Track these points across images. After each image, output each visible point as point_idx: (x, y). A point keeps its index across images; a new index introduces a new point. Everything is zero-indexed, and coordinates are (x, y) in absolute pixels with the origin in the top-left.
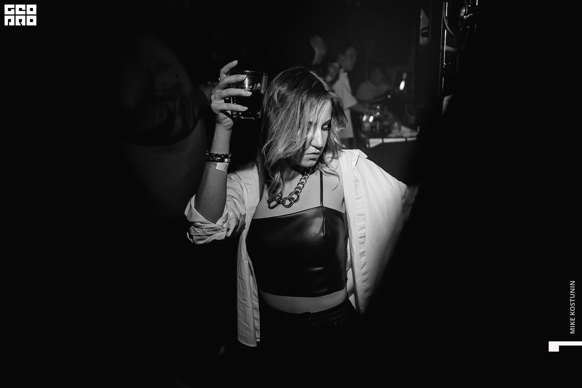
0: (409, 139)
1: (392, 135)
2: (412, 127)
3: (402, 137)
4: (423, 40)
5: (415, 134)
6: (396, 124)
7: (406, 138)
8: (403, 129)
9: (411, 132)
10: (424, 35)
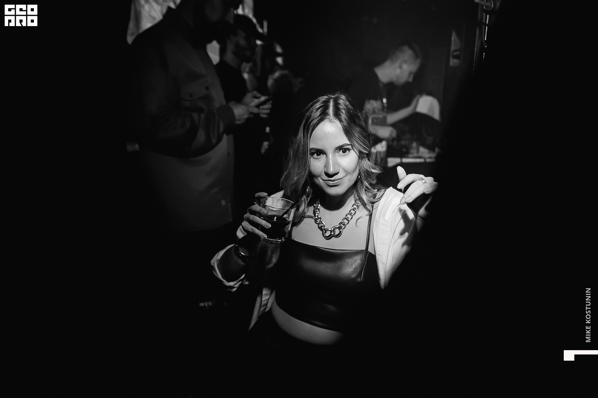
0: (428, 160)
1: (410, 156)
2: (431, 148)
3: (420, 157)
4: (453, 62)
5: (433, 155)
6: (414, 145)
7: (425, 159)
8: (422, 149)
9: (429, 153)
10: (455, 57)
